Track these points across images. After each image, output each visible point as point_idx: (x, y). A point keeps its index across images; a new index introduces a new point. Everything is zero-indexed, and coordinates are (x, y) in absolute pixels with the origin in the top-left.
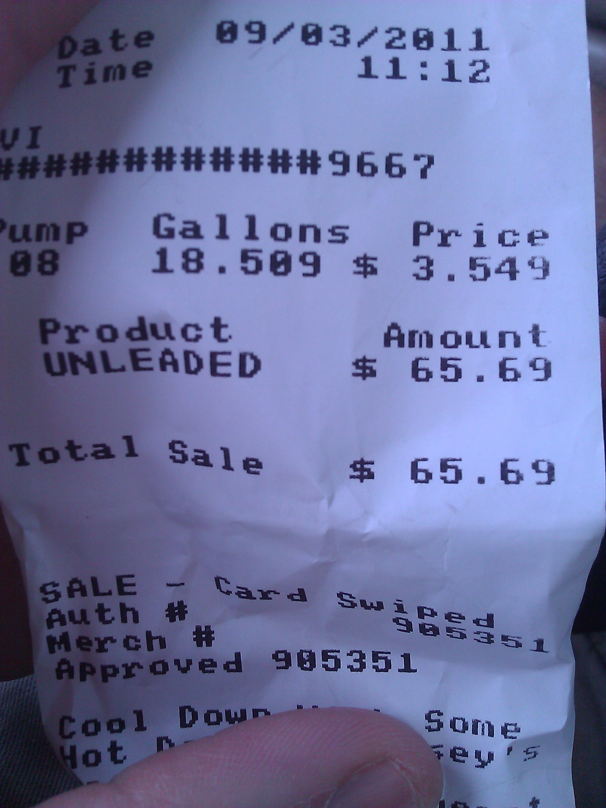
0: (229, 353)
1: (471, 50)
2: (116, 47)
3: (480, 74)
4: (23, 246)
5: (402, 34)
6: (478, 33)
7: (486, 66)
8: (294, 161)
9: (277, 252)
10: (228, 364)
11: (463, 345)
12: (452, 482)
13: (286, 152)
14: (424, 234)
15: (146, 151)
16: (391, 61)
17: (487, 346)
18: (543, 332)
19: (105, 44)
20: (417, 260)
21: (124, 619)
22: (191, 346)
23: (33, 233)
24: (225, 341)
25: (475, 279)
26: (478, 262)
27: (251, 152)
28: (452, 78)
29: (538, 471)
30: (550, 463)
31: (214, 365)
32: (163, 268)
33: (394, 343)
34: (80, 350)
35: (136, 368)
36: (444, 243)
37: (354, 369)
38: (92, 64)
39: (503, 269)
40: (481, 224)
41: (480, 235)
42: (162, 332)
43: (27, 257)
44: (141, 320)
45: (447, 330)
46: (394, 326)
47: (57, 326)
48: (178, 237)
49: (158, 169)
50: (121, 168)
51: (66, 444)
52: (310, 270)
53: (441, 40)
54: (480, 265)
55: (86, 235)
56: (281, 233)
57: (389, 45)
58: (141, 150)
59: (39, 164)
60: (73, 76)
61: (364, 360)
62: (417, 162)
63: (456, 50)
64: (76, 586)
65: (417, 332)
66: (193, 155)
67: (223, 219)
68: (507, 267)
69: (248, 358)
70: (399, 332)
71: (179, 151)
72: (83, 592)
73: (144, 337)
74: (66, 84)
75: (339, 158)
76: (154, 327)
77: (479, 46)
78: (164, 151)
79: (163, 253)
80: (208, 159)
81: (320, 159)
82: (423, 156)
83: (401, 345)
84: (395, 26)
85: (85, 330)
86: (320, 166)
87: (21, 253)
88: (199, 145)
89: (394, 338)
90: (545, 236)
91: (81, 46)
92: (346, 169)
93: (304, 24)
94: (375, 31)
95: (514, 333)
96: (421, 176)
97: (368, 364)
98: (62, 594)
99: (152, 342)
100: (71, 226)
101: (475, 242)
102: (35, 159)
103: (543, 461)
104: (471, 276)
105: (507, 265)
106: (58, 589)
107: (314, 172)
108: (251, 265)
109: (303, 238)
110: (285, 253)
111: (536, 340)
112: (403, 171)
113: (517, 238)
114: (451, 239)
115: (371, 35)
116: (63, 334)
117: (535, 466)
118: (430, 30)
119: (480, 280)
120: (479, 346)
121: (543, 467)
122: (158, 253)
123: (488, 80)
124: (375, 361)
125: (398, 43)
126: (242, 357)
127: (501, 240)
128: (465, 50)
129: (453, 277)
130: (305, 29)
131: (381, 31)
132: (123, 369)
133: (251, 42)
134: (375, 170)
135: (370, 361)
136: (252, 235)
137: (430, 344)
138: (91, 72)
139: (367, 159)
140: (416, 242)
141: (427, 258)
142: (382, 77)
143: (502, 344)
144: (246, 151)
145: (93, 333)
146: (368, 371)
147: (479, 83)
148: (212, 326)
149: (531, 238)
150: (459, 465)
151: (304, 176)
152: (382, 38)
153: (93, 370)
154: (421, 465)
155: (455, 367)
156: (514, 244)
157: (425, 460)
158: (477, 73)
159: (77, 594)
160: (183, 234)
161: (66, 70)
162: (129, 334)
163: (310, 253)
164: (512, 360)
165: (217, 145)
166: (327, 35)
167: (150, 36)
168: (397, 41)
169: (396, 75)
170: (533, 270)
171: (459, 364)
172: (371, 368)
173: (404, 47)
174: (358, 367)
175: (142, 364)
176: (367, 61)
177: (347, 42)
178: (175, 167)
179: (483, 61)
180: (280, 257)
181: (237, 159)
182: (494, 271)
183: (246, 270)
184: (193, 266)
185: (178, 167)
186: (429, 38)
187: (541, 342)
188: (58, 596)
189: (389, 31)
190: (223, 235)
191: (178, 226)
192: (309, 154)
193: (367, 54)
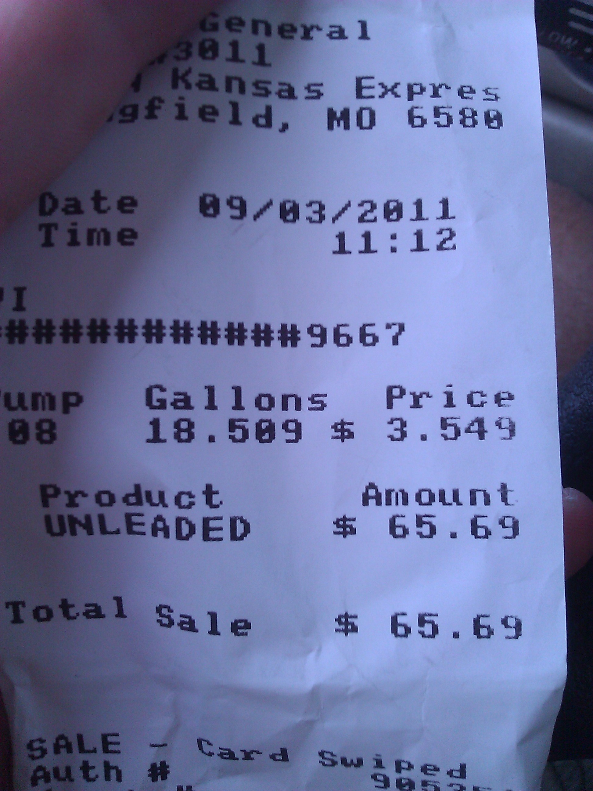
0: (221, 518)
1: (438, 219)
2: (98, 209)
3: (447, 242)
4: (19, 414)
5: (374, 207)
6: (445, 203)
7: (452, 234)
8: (276, 335)
9: (262, 421)
10: (220, 529)
11: (437, 503)
12: (429, 637)
13: (267, 327)
14: (396, 397)
15: (136, 323)
16: (363, 236)
17: (459, 504)
18: (510, 491)
19: (87, 205)
20: (391, 422)
21: (108, 778)
22: (183, 513)
23: (28, 402)
24: (217, 506)
25: (446, 438)
26: (449, 421)
27: (236, 326)
28: (420, 248)
29: (507, 626)
30: (517, 619)
31: (206, 529)
32: (156, 438)
33: (372, 502)
34: (79, 514)
35: (130, 531)
36: (416, 404)
37: (335, 528)
38: (74, 224)
39: (472, 428)
40: (450, 386)
41: (450, 396)
42: (156, 499)
43: (25, 427)
44: (137, 487)
45: (422, 488)
46: (372, 486)
47: (57, 492)
48: (169, 407)
49: (149, 341)
50: (113, 339)
51: (60, 603)
52: (292, 436)
53: (409, 211)
54: (450, 425)
55: (82, 405)
56: (265, 402)
57: (361, 220)
58: (131, 321)
59: (27, 328)
60: (55, 236)
61: (345, 519)
62: (389, 330)
63: (423, 219)
64: (62, 742)
65: (394, 490)
66: (182, 328)
67: (211, 390)
68: (475, 427)
69: (238, 521)
70: (377, 491)
71: (168, 323)
72: (69, 749)
73: (139, 503)
74: (48, 243)
75: (317, 331)
76: (149, 494)
77: (445, 215)
78: (154, 323)
79: (155, 423)
80: (196, 332)
81: (299, 332)
82: (394, 324)
83: (379, 503)
84: (367, 198)
85: (85, 495)
86: (299, 339)
87: (19, 421)
88: (187, 318)
89: (372, 498)
90: (511, 397)
91: (62, 204)
92: (324, 341)
93: (282, 201)
94: (349, 204)
95: (484, 491)
96: (393, 343)
97: (348, 523)
98: (48, 751)
99: (146, 508)
100: (66, 396)
101: (445, 403)
102: (22, 322)
103: (512, 617)
104: (442, 435)
105: (476, 424)
106: (45, 745)
107: (294, 345)
108: (238, 434)
109: (285, 407)
110: (269, 421)
111: (504, 499)
112: (376, 339)
113: (484, 399)
114: (423, 401)
115: (344, 209)
116: (63, 499)
117: (505, 622)
118: (399, 201)
119: (451, 439)
120: (452, 503)
121: (512, 622)
122: (151, 423)
123: (454, 247)
124: (354, 520)
125: (370, 216)
126: (233, 521)
127: (470, 400)
128: (432, 218)
129: (425, 436)
130: (283, 207)
131: (354, 205)
132: (118, 532)
133: (232, 217)
134: (350, 340)
135: (349, 520)
136: (238, 406)
137: (405, 502)
138: (73, 233)
139: (342, 330)
140: (390, 406)
141: (400, 419)
142: (355, 252)
143: (473, 502)
144: (231, 325)
145: (92, 498)
146: (348, 529)
147: (446, 251)
148: (204, 493)
149: (498, 399)
150: (436, 620)
151: (285, 349)
152: (355, 212)
153: (90, 532)
154: (400, 620)
155: (430, 523)
156: (482, 405)
157: (404, 614)
158: (444, 241)
159: (63, 751)
160: (174, 404)
161: (48, 228)
162: (126, 499)
163: (292, 421)
164: (483, 518)
165: (204, 319)
166: (304, 212)
167: (134, 203)
168: (368, 214)
169: (368, 249)
170: (500, 430)
171: (434, 521)
172: (351, 527)
173: (375, 220)
174: (338, 526)
175: (136, 528)
176: (341, 237)
177: (322, 218)
178: (165, 339)
179: (450, 230)
180: (264, 425)
181: (223, 333)
182: (464, 431)
183: (232, 438)
184: (184, 436)
185: (168, 339)
186: (399, 209)
187: (509, 502)
188: (44, 752)
189: (361, 205)
190: (211, 406)
191: (169, 397)
192: (289, 328)
193: (341, 230)
